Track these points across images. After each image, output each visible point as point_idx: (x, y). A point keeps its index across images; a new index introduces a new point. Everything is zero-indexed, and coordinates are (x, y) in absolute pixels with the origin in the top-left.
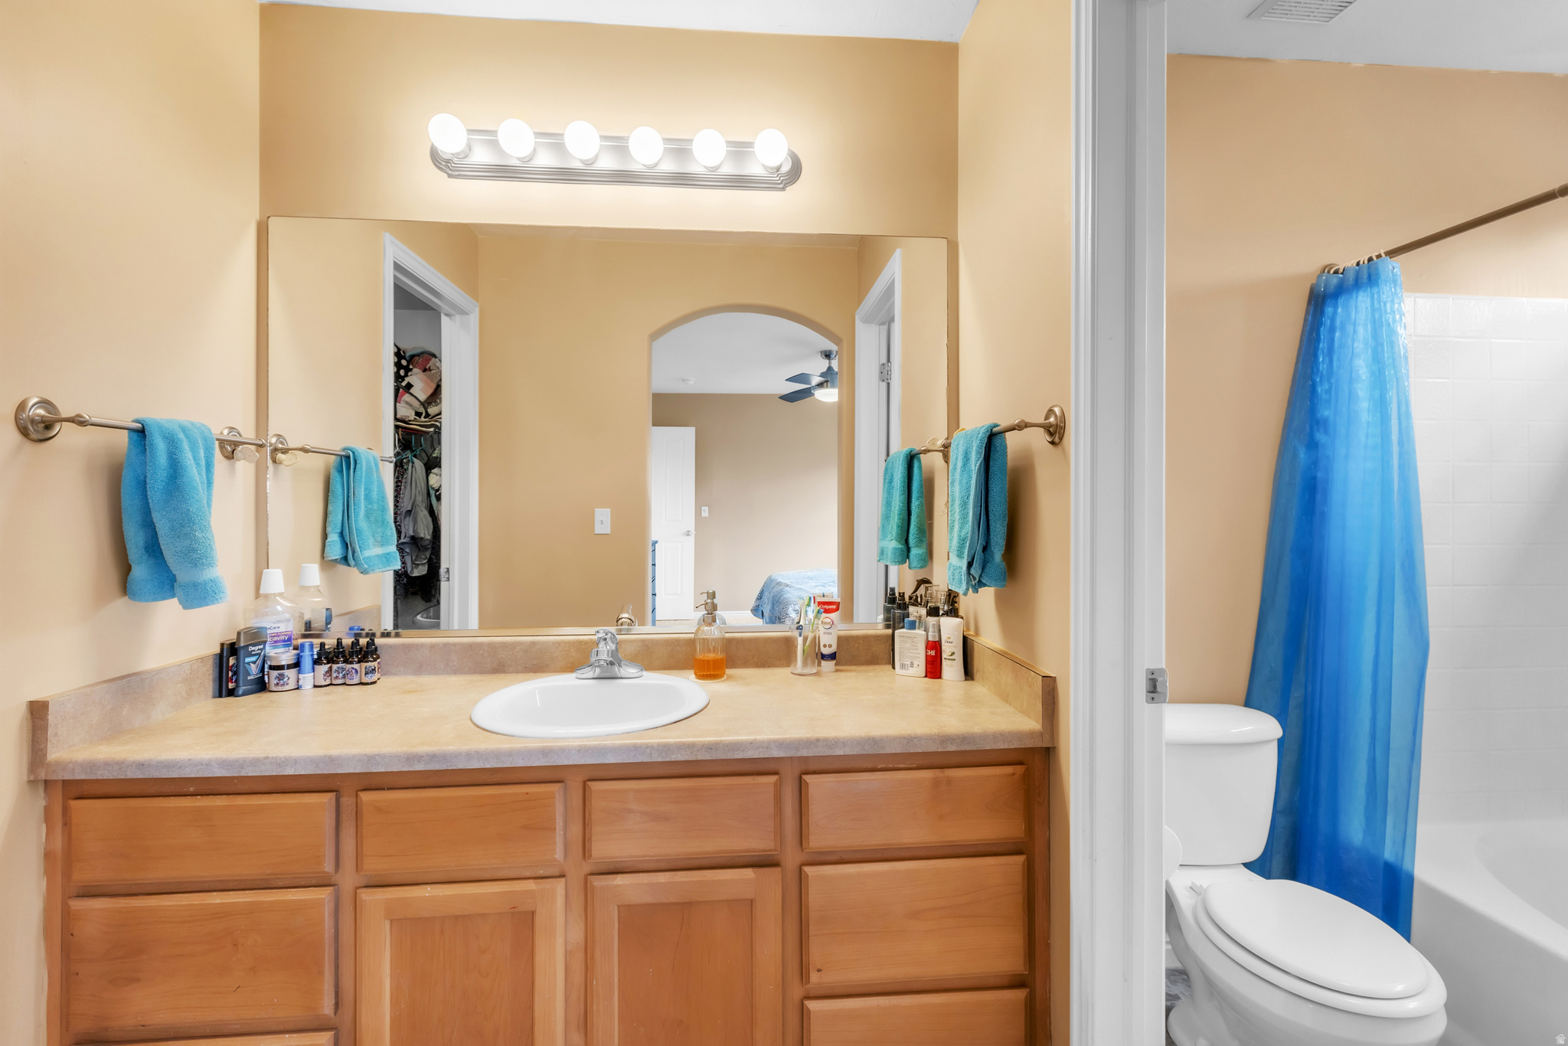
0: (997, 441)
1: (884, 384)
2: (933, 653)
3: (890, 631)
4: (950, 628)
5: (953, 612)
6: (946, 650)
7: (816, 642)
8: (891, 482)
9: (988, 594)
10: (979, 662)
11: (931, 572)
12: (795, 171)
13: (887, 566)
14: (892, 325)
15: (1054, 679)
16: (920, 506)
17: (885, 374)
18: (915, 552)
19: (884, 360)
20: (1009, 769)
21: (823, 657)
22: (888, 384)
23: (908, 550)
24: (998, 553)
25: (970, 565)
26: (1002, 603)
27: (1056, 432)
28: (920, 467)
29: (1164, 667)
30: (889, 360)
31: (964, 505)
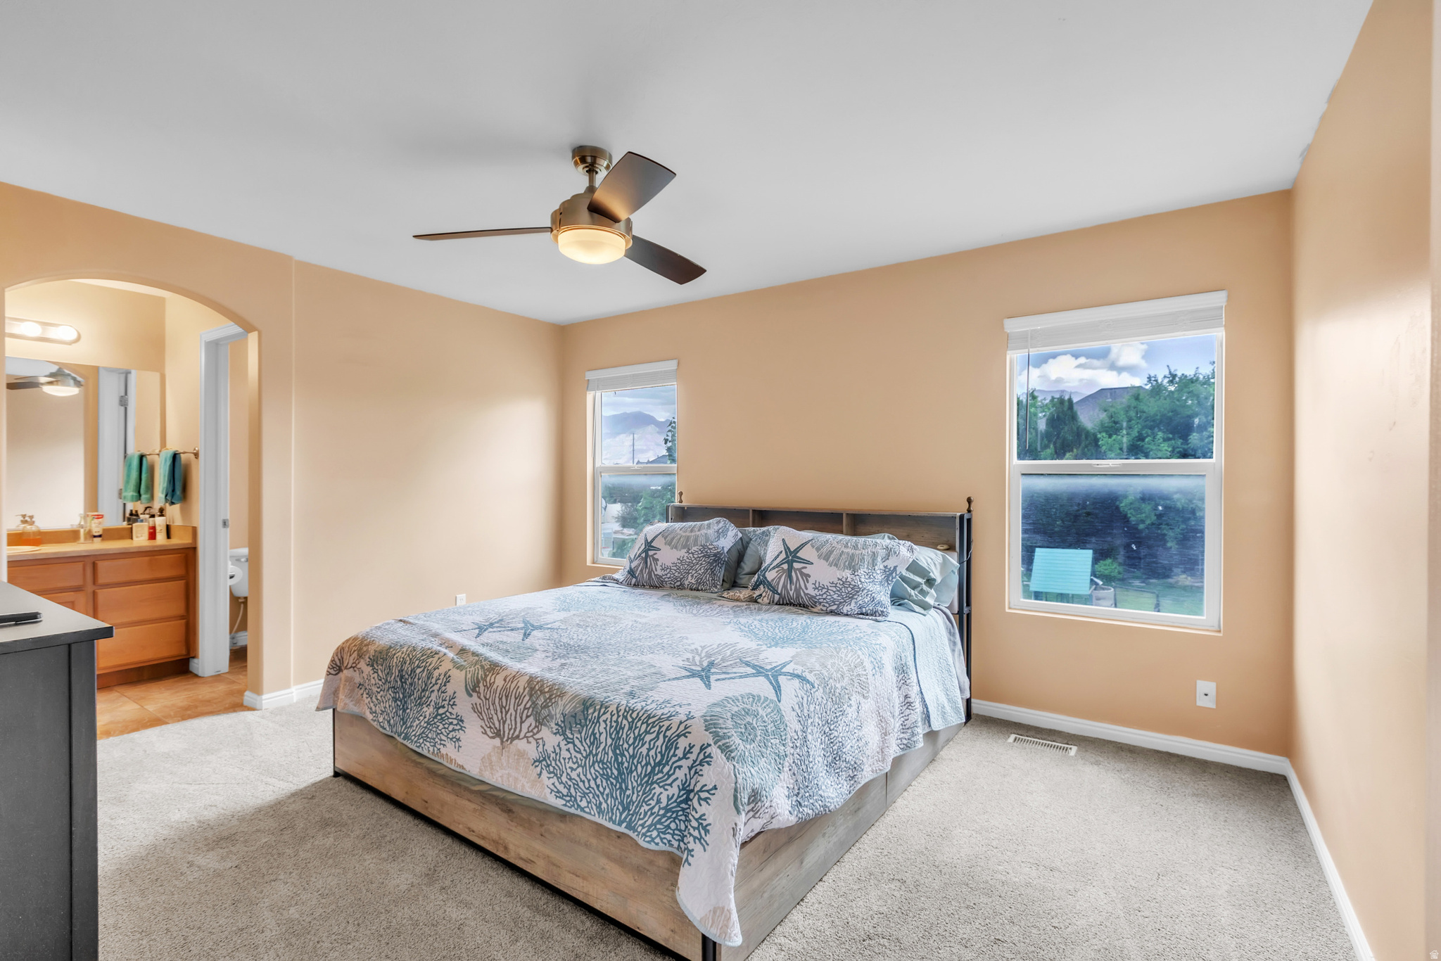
0: (177, 456)
1: (123, 408)
2: (152, 531)
3: (130, 526)
4: (160, 522)
5: (162, 515)
6: (158, 529)
7: (90, 531)
8: (130, 465)
9: (177, 507)
10: (173, 532)
11: (153, 504)
12: (78, 339)
13: (125, 504)
14: (129, 375)
15: (195, 527)
16: (147, 477)
17: (123, 402)
18: (144, 497)
19: (123, 394)
20: (180, 555)
21: (95, 537)
22: (126, 409)
23: (140, 495)
24: (178, 492)
25: (166, 496)
26: (182, 510)
27: (196, 455)
28: (147, 460)
29: (228, 518)
30: (126, 394)
31: (165, 476)
